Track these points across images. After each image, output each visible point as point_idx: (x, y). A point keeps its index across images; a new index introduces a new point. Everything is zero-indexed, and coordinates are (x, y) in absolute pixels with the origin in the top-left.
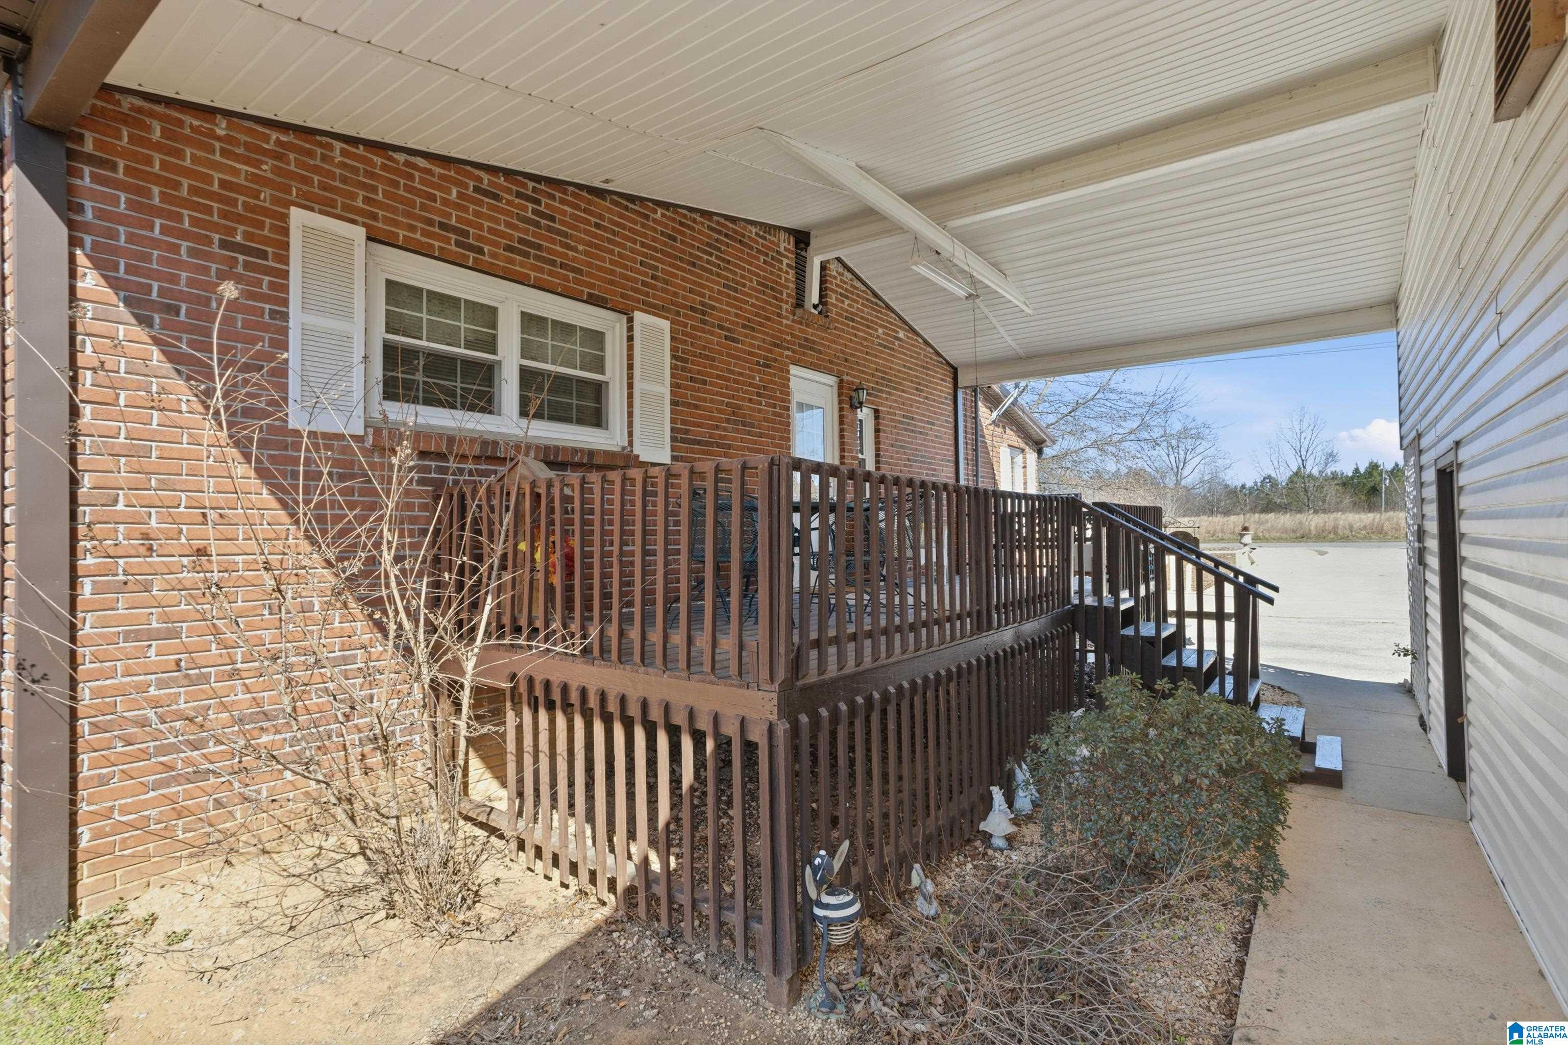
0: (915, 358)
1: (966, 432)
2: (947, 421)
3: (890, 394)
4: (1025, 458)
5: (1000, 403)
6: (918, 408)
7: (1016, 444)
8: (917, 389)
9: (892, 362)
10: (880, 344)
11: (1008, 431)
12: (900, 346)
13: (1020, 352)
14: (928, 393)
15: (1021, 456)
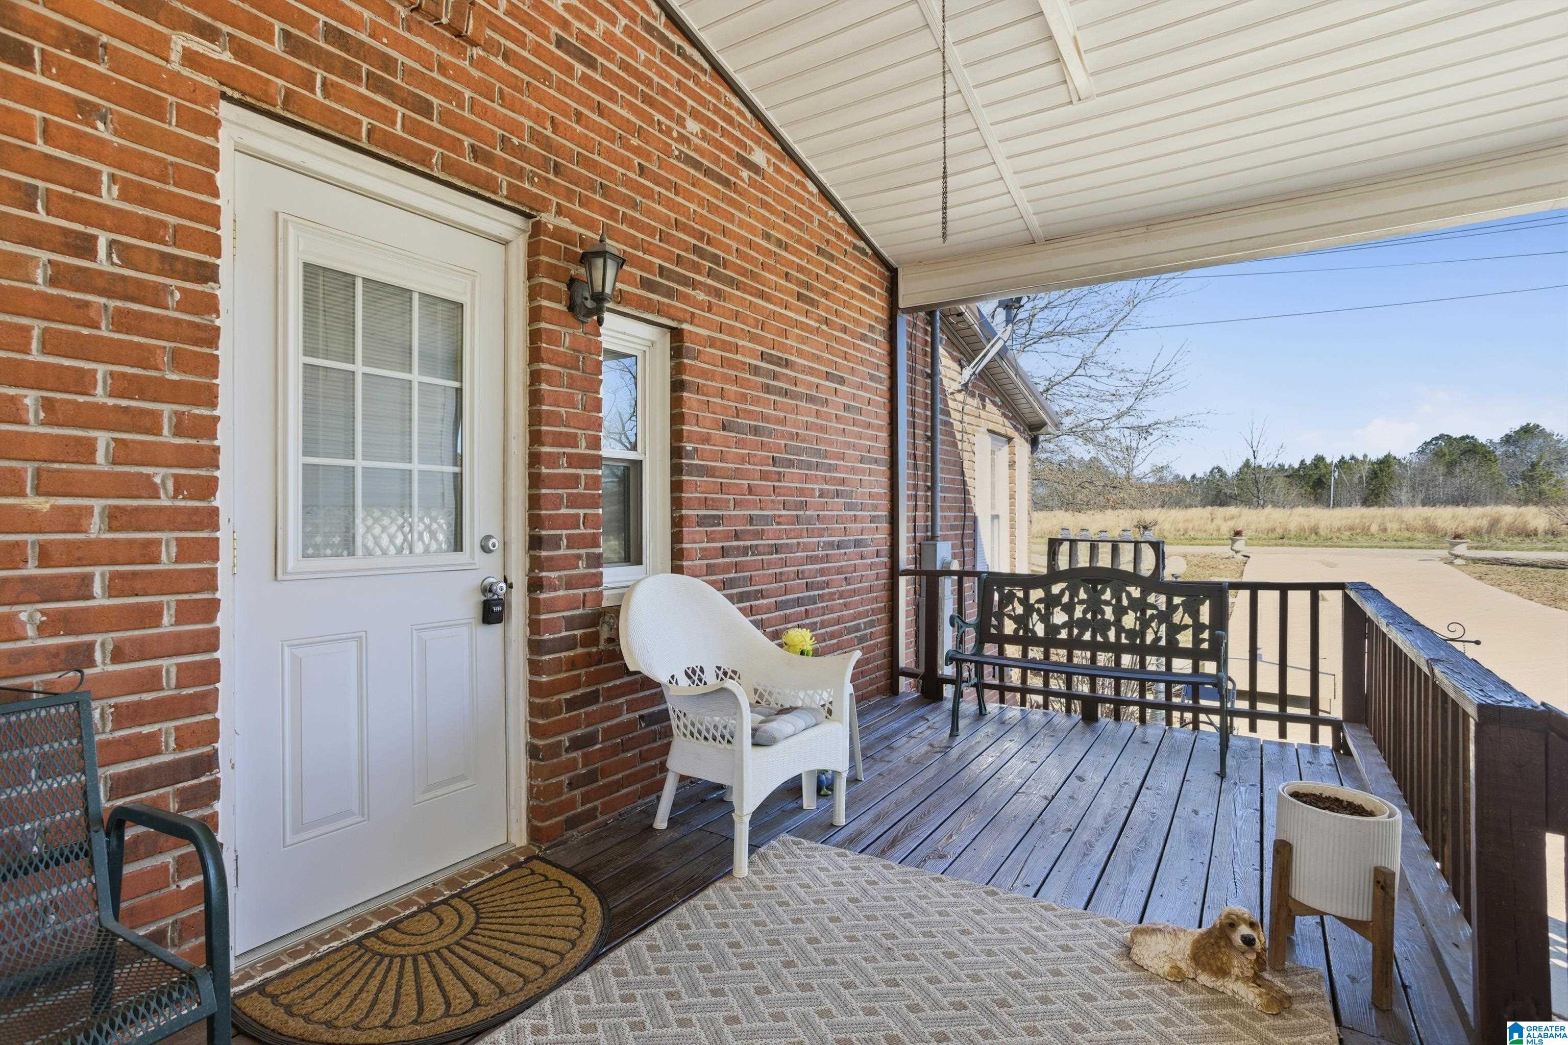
0: (799, 225)
1: (913, 403)
2: (872, 377)
3: (718, 293)
4: (1012, 453)
5: (976, 352)
6: (804, 341)
7: (1002, 430)
8: (800, 297)
9: (731, 218)
10: (689, 160)
11: (989, 406)
12: (752, 183)
13: (1035, 223)
14: (828, 309)
15: (1006, 448)
